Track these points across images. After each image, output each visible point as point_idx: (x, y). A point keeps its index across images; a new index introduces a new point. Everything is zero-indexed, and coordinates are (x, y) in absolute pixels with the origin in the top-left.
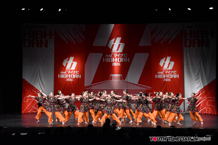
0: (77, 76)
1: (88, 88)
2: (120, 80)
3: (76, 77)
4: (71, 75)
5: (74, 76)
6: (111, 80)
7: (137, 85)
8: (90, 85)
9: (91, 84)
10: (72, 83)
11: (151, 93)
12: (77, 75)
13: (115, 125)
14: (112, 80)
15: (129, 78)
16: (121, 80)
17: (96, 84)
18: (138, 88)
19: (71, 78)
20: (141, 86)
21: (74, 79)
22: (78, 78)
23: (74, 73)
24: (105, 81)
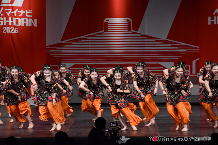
0: (27, 22)
2: (126, 31)
3: (25, 24)
4: (14, 19)
5: (21, 22)
6: (106, 30)
7: (165, 42)
8: (59, 42)
9: (61, 41)
11: (198, 59)
12: (27, 19)
13: (116, 132)
14: (110, 31)
15: (147, 27)
16: (129, 30)
17: (71, 40)
18: (168, 49)
19: (15, 27)
20: (173, 45)
21: (20, 28)
22: (30, 25)
23: (19, 16)
24: (92, 34)
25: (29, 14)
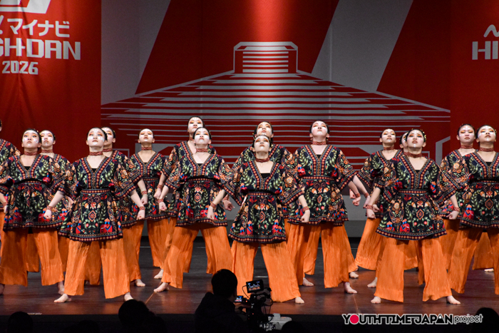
0: (58, 49)
1: (122, 112)
2: (283, 73)
3: (53, 53)
4: (29, 42)
5: (44, 49)
6: (239, 70)
7: (372, 98)
8: (132, 95)
9: (138, 92)
10: (31, 87)
11: (448, 139)
12: (58, 43)
13: (261, 303)
14: (247, 73)
15: (331, 65)
16: (292, 70)
17: (160, 91)
19: (30, 60)
21: (42, 63)
22: (66, 57)
23: (41, 34)
24: (206, 79)
25: (62, 31)
